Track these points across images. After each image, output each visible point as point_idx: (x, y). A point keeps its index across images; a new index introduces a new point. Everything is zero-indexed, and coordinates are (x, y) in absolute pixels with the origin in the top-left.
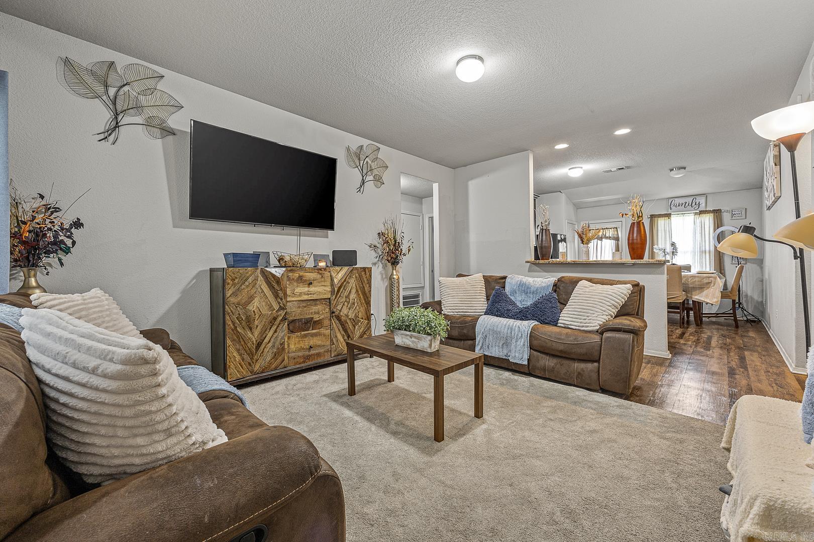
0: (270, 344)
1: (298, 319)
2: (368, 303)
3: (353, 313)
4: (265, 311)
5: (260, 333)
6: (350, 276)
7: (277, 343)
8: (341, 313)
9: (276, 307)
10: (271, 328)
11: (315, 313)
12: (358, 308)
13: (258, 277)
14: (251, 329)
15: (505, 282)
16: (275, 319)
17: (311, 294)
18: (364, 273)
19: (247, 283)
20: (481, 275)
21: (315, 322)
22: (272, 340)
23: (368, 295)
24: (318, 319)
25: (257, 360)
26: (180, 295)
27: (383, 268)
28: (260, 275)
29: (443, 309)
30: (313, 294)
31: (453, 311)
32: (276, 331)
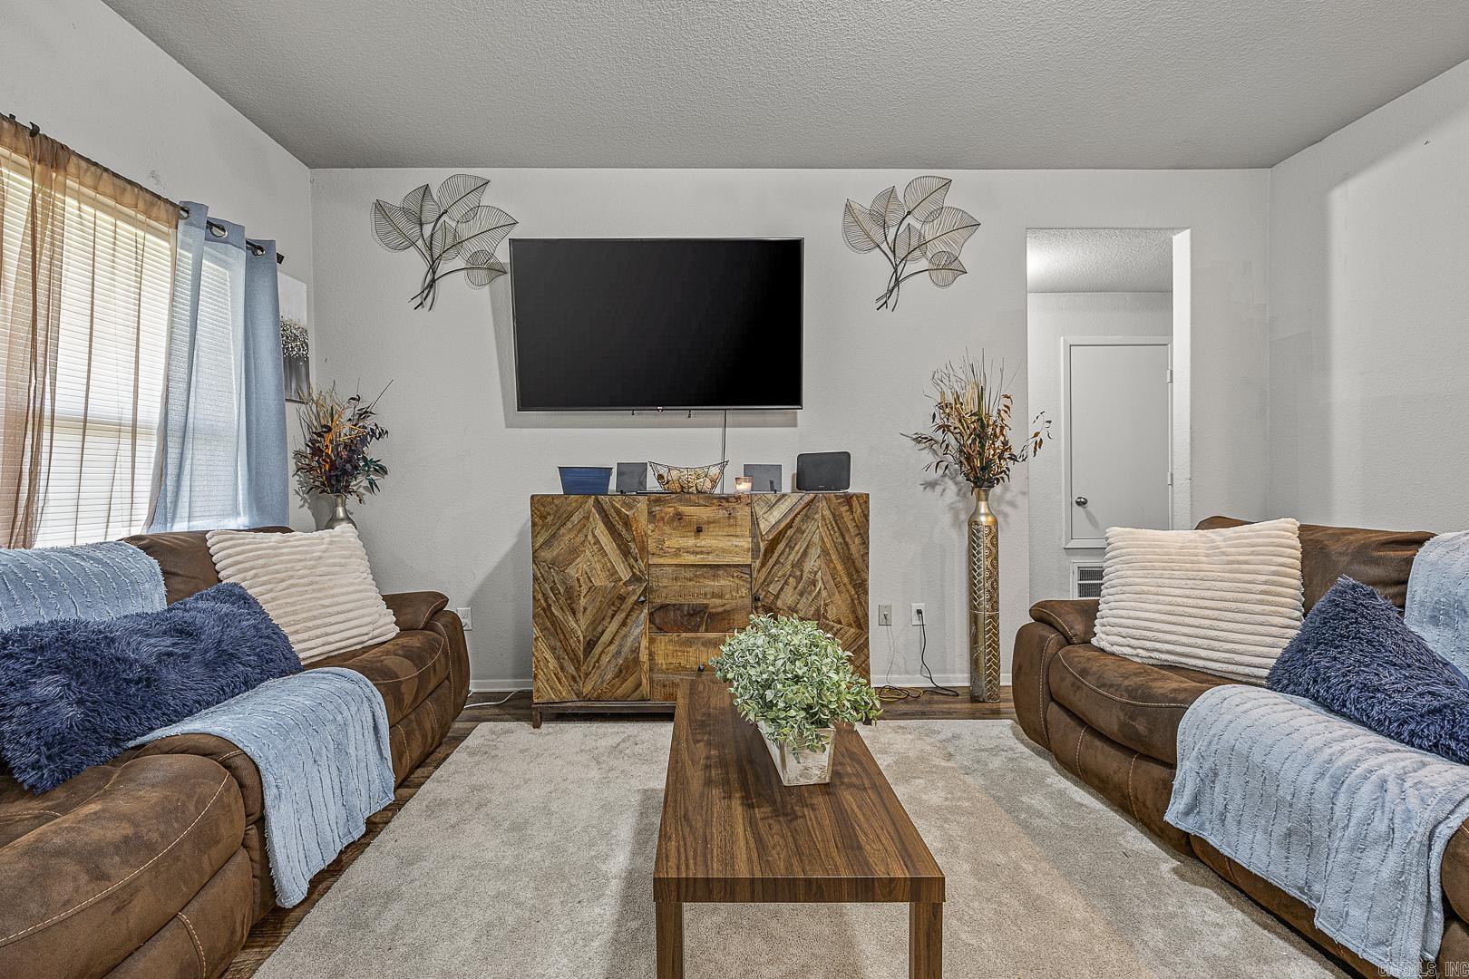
0: (613, 648)
1: (674, 605)
2: (861, 586)
3: (810, 606)
4: (601, 580)
5: (592, 623)
6: (806, 515)
7: (626, 650)
8: (779, 603)
9: (625, 574)
10: (613, 616)
11: (714, 595)
12: (824, 594)
13: (589, 512)
14: (574, 612)
15: (1409, 561)
16: (622, 599)
17: (702, 553)
18: (847, 508)
19: (569, 525)
20: (1291, 524)
21: (712, 616)
22: (618, 639)
23: (859, 563)
24: (720, 609)
25: (587, 675)
26: (515, 540)
27: (958, 494)
28: (593, 510)
29: (1096, 630)
30: (708, 553)
31: (1133, 642)
32: (624, 624)
